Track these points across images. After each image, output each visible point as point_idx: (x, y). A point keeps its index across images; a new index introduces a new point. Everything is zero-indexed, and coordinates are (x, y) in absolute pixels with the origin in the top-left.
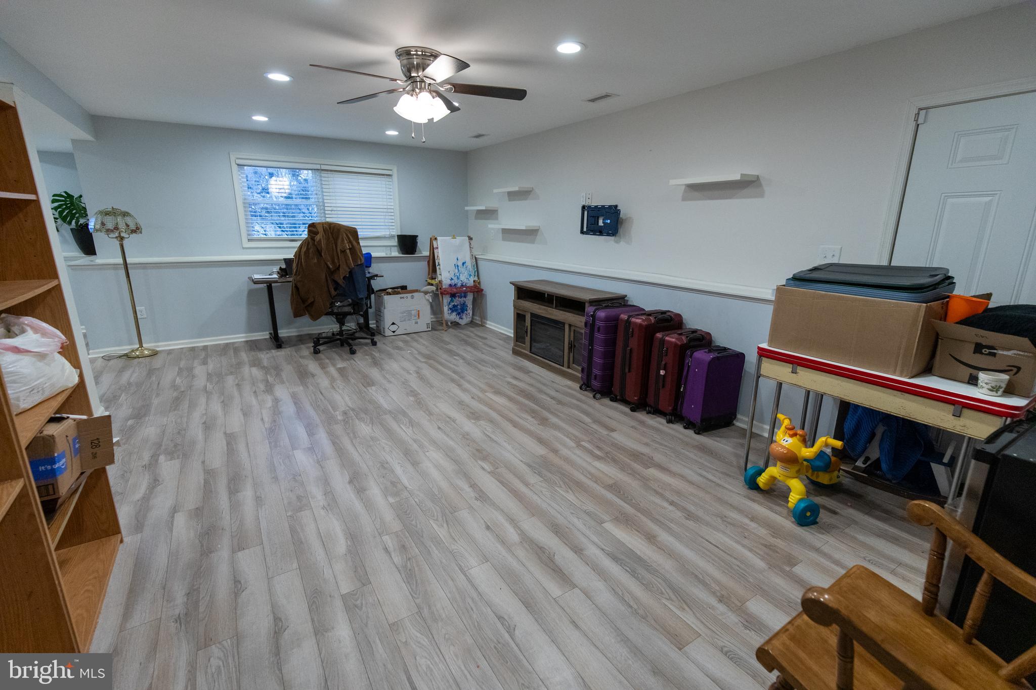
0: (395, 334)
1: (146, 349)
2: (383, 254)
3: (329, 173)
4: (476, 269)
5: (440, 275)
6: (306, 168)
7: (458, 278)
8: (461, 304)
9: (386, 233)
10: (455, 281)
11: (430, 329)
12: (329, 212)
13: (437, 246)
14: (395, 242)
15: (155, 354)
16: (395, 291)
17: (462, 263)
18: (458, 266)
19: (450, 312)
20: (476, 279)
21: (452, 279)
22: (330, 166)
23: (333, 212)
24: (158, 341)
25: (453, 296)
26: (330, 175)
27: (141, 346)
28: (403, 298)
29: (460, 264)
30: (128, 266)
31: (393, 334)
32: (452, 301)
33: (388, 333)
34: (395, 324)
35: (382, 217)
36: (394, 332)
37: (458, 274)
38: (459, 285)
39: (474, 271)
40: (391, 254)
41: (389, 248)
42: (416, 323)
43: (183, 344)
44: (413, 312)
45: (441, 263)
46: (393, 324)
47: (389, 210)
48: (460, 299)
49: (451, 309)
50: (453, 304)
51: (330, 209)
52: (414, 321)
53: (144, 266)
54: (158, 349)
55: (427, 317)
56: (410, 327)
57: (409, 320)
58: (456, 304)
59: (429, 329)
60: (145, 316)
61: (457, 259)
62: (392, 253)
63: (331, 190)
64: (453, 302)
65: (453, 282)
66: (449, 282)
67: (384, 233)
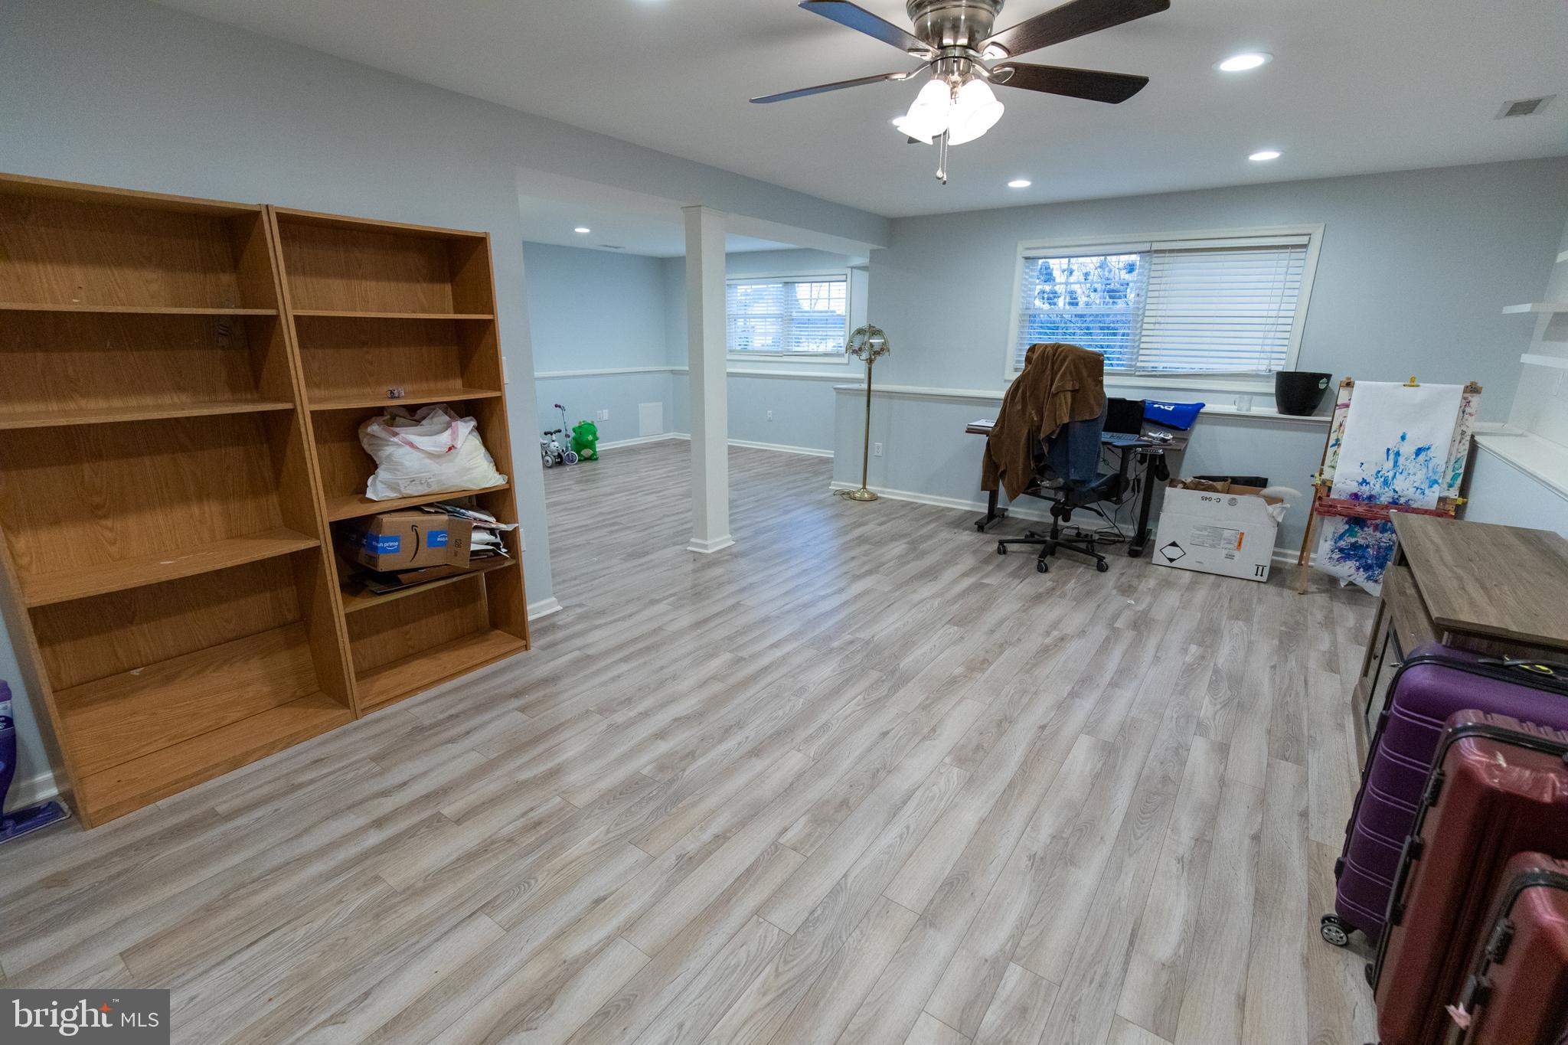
0: (1173, 564)
1: (867, 492)
2: (1231, 409)
3: (1167, 255)
4: (1462, 471)
5: (1333, 467)
6: (1127, 251)
7: (1386, 483)
8: (1380, 548)
9: (1262, 367)
10: (1376, 487)
11: (1264, 578)
12: (1151, 326)
13: (1346, 401)
14: (1271, 387)
15: (874, 498)
16: (1203, 484)
17: (1414, 449)
18: (1398, 454)
19: (1336, 556)
20: (1453, 493)
21: (1364, 482)
22: (1169, 244)
23: (1157, 326)
24: (885, 487)
25: (1357, 522)
26: (1167, 260)
27: (864, 488)
28: (1210, 499)
29: (1407, 449)
30: (872, 393)
31: (1168, 563)
32: (1350, 532)
33: (1158, 557)
34: (1177, 546)
35: (1261, 334)
36: (1171, 560)
37: (1391, 474)
38: (1385, 499)
39: (1450, 475)
40: (1249, 410)
41: (1246, 397)
42: (1231, 557)
43: (904, 496)
44: (1226, 533)
45: (1343, 442)
46: (1174, 544)
47: (1281, 321)
48: (1379, 535)
49: (1341, 550)
50: (1353, 540)
51: (1153, 320)
52: (1225, 552)
53: (890, 395)
54: (879, 495)
55: (1260, 551)
56: (1214, 560)
57: (1213, 546)
58: (1361, 542)
59: (1259, 578)
60: (880, 454)
61: (1403, 438)
62: (1253, 408)
63: (1163, 287)
64: (1356, 537)
65: (1365, 490)
66: (1353, 487)
67: (1254, 368)
